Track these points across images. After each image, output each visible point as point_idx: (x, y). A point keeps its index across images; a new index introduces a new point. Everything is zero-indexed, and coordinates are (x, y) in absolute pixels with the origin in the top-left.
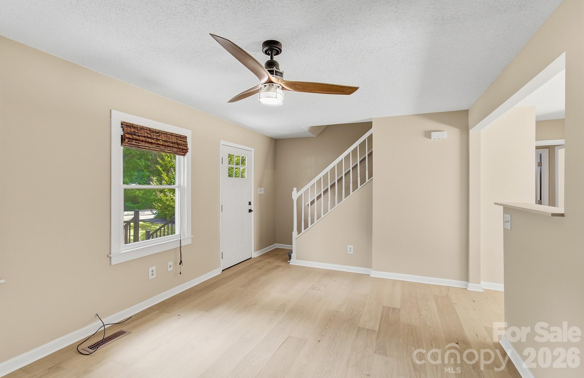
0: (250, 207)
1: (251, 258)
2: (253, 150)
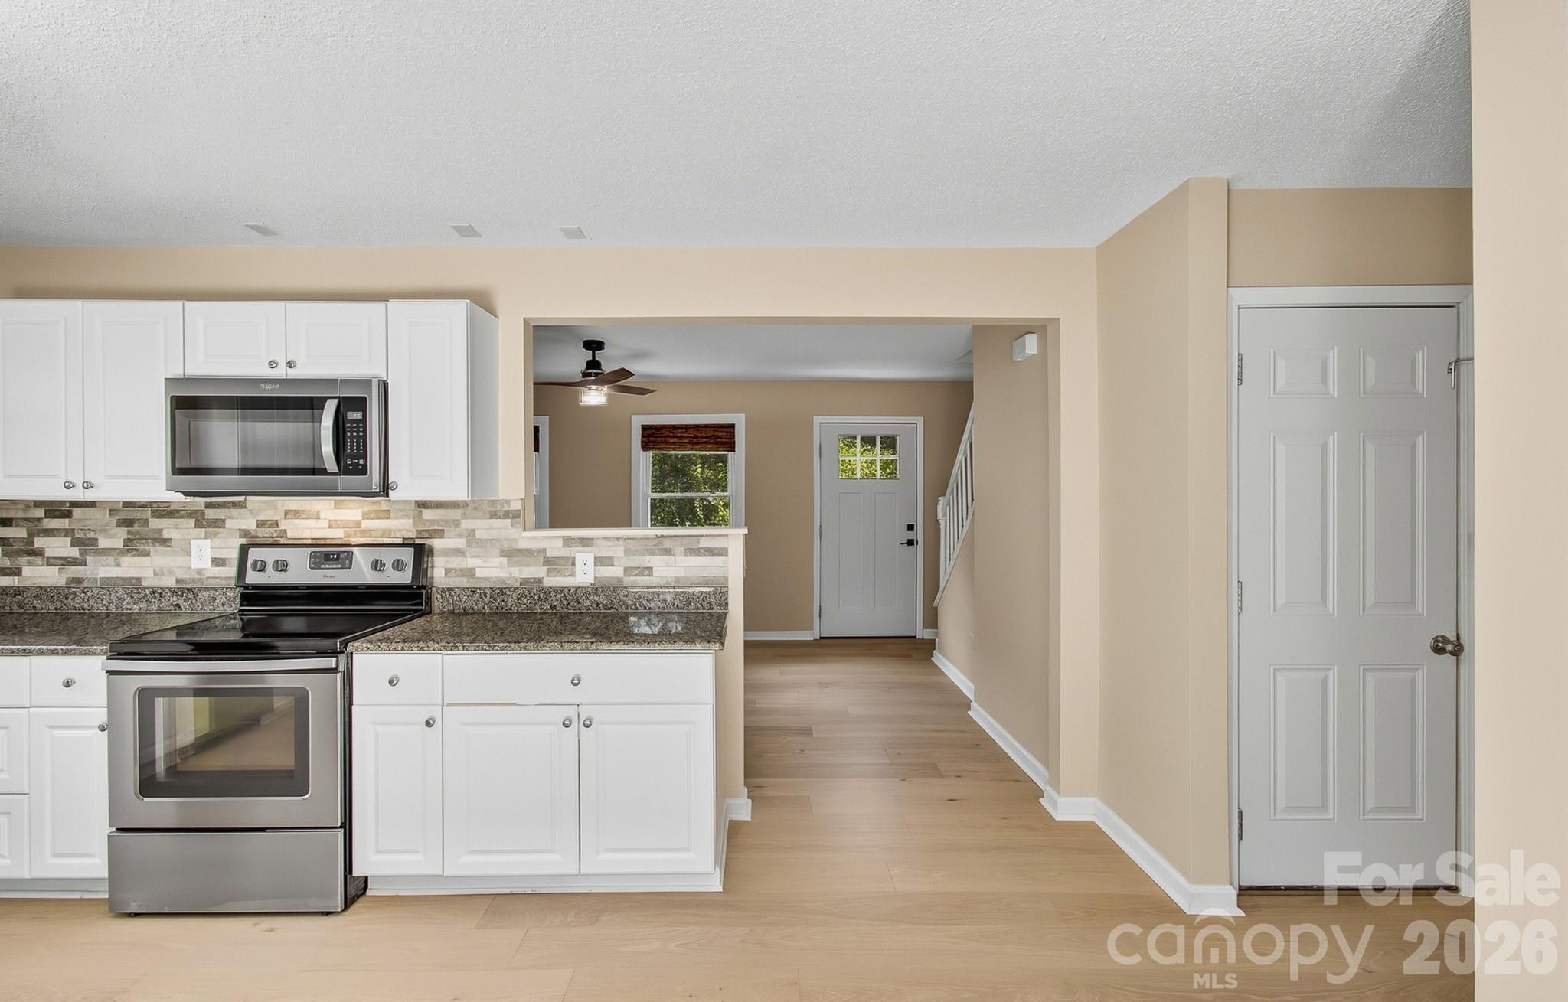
0: (911, 535)
1: (915, 637)
2: (920, 421)
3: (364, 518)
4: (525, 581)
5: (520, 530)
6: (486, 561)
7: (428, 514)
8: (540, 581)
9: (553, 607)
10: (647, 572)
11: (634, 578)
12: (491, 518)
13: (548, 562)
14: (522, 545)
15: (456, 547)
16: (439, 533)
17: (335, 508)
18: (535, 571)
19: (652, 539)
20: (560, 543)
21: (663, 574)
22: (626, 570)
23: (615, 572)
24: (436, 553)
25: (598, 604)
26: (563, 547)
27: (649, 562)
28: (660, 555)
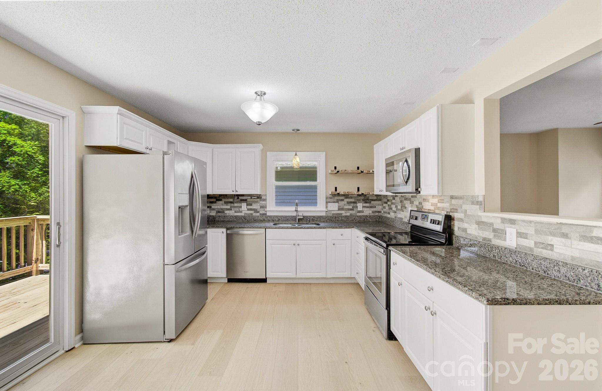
3: (439, 202)
4: (484, 239)
5: (482, 211)
6: (470, 226)
7: (454, 201)
8: (490, 240)
9: (494, 256)
10: (549, 248)
11: (541, 250)
12: (472, 205)
13: (495, 230)
14: (484, 220)
15: (461, 218)
16: (456, 210)
17: (432, 198)
18: (489, 234)
19: (554, 224)
20: (499, 221)
21: (561, 252)
22: (536, 243)
23: (529, 243)
24: (455, 219)
25: (516, 262)
26: (501, 223)
27: (551, 241)
28: (560, 237)
